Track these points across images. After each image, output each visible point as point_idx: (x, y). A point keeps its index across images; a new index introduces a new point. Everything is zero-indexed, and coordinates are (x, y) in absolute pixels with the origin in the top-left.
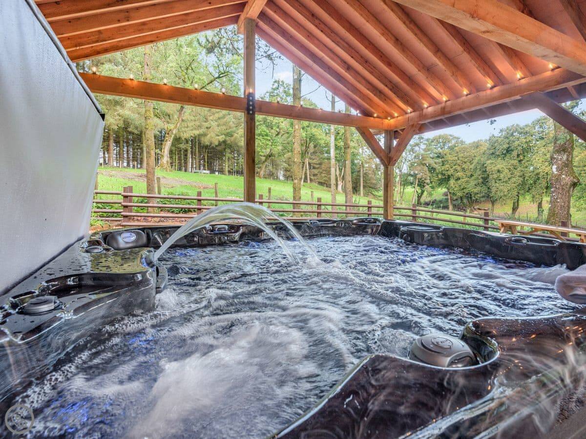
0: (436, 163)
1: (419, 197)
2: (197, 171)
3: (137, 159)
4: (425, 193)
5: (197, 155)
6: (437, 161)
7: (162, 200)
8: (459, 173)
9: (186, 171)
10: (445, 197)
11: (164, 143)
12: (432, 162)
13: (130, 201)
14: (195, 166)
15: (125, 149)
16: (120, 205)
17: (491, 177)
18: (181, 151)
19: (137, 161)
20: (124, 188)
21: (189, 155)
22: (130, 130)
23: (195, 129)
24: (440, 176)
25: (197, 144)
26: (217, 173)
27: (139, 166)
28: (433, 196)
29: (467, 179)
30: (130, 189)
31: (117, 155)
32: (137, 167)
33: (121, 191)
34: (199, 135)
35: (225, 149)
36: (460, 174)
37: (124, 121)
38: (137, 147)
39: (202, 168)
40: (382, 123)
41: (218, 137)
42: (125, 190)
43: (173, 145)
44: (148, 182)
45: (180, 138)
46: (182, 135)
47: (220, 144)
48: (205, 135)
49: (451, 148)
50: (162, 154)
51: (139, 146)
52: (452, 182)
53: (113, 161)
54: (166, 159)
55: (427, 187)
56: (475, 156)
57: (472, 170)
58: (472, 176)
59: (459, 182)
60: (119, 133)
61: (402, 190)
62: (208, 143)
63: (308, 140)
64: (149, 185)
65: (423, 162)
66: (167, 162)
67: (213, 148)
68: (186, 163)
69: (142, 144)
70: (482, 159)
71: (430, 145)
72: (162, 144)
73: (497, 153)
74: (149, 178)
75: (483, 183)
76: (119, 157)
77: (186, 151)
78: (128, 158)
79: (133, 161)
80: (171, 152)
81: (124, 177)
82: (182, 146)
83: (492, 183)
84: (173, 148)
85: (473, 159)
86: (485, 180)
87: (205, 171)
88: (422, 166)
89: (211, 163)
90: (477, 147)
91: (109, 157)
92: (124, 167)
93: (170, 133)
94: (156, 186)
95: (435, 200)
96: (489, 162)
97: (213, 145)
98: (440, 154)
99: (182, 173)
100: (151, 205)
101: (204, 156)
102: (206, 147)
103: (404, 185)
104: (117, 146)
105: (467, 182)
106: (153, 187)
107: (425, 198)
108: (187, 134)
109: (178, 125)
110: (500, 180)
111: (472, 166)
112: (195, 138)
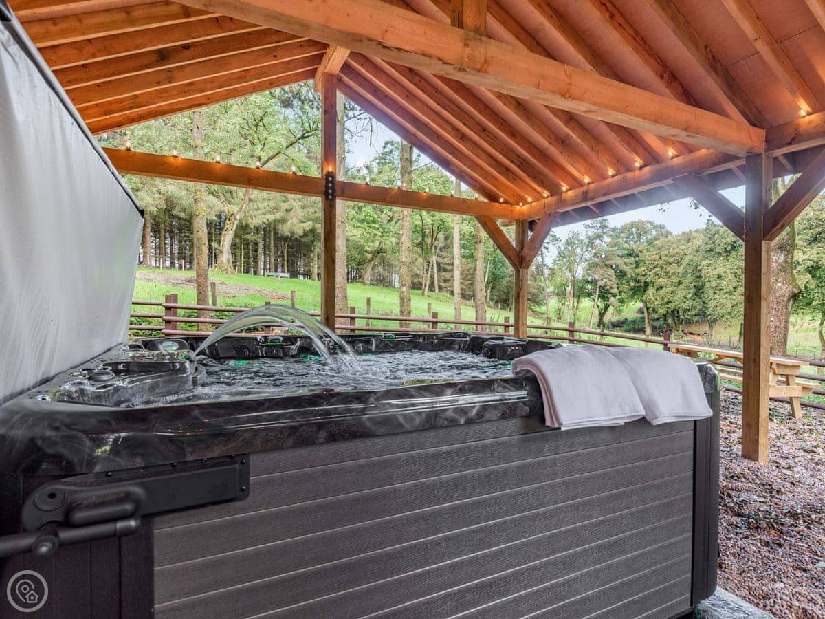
0: (626, 264)
1: (601, 315)
2: (271, 274)
3: (185, 257)
4: (611, 309)
5: (273, 250)
6: (627, 261)
7: (218, 314)
8: (661, 279)
9: (255, 273)
10: (640, 316)
11: (223, 233)
12: (620, 261)
13: (175, 314)
14: (268, 267)
15: (168, 241)
16: (160, 320)
17: (708, 285)
18: (248, 244)
19: (184, 259)
20: (166, 296)
21: (261, 251)
22: (175, 212)
23: (270, 212)
24: (632, 284)
25: (272, 234)
26: (301, 278)
27: (188, 266)
28: (622, 314)
29: (672, 288)
30: (174, 298)
31: (155, 250)
32: (185, 267)
33: (162, 300)
34: (275, 221)
35: (313, 242)
36: (662, 281)
37: (167, 201)
38: (185, 239)
39: (280, 269)
40: (512, 211)
41: (302, 224)
42: (168, 298)
43: (236, 235)
44: (198, 289)
45: (247, 225)
46: (250, 221)
47: (305, 234)
48: (284, 221)
49: (650, 243)
50: (221, 248)
51: (188, 237)
52: (651, 292)
53: (150, 259)
54: (225, 257)
55: (612, 299)
56: (685, 254)
57: (680, 275)
58: (680, 283)
59: (661, 292)
60: (159, 218)
61: (576, 304)
62: (287, 233)
63: (435, 228)
64: (199, 293)
65: (608, 263)
66: (228, 260)
67: (296, 240)
68: (256, 261)
69: (192, 233)
70: (695, 259)
71: (618, 237)
72: (220, 234)
73: (718, 250)
74: (201, 284)
75: (696, 294)
76: (159, 252)
77: (256, 244)
78: (172, 254)
79: (179, 258)
80: (234, 246)
81: (166, 281)
82: (251, 237)
83: (709, 294)
84: (238, 241)
85: (681, 259)
86: (699, 291)
87: (282, 275)
88: (605, 268)
89: (293, 263)
90: (688, 241)
91: (145, 253)
92: (167, 267)
93: (232, 218)
94: (210, 293)
95: (626, 319)
96: (704, 263)
97: (295, 236)
98: (632, 250)
99: (250, 277)
100: (202, 319)
101: (283, 253)
102: (286, 239)
103: (579, 297)
104: (155, 237)
105: (673, 292)
106: (206, 296)
107: (611, 316)
108: (257, 221)
109: (244, 208)
110: (721, 290)
111: (680, 270)
112: (269, 225)
